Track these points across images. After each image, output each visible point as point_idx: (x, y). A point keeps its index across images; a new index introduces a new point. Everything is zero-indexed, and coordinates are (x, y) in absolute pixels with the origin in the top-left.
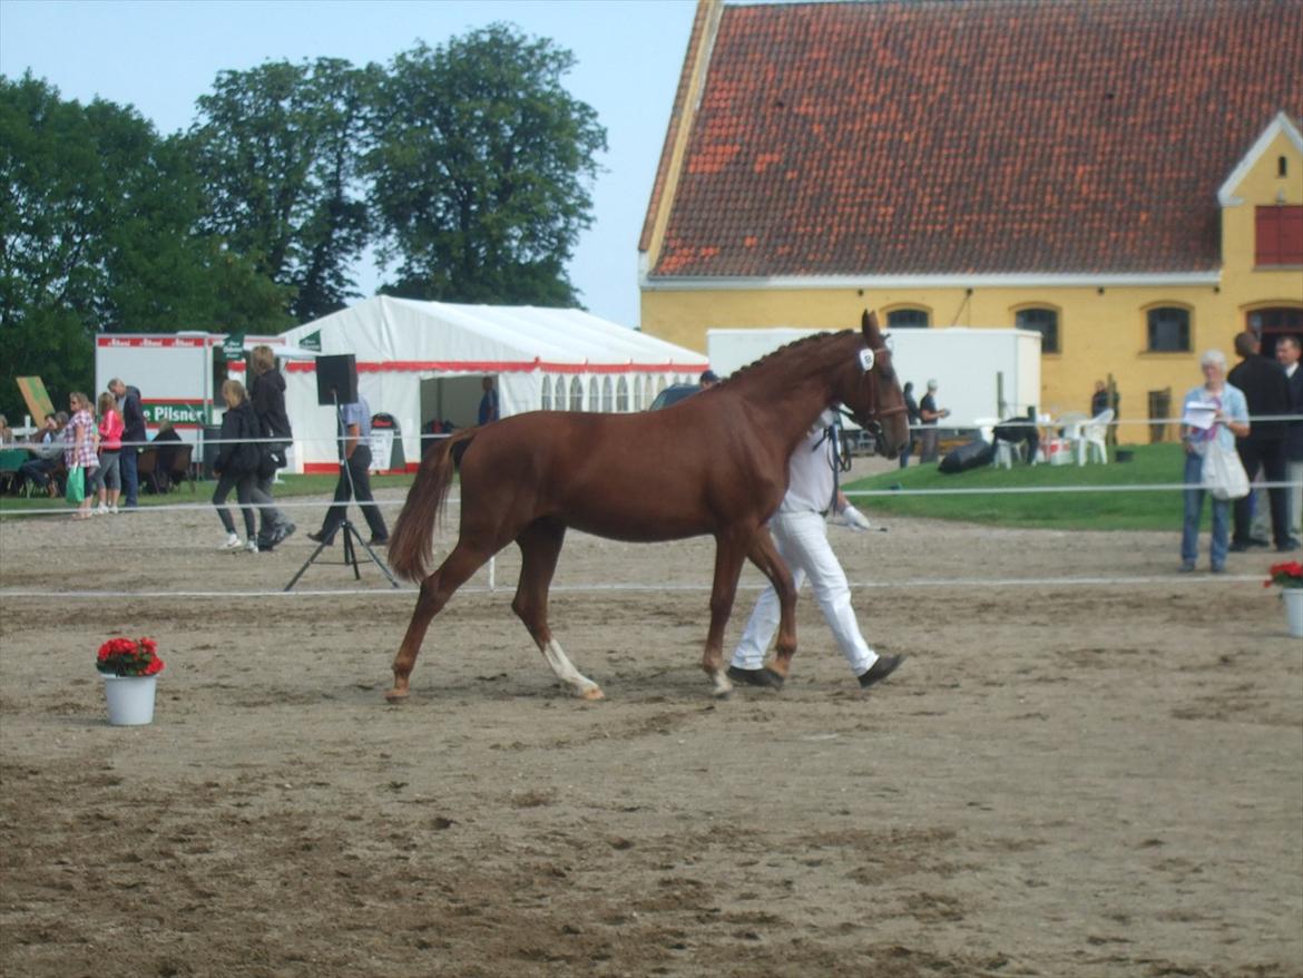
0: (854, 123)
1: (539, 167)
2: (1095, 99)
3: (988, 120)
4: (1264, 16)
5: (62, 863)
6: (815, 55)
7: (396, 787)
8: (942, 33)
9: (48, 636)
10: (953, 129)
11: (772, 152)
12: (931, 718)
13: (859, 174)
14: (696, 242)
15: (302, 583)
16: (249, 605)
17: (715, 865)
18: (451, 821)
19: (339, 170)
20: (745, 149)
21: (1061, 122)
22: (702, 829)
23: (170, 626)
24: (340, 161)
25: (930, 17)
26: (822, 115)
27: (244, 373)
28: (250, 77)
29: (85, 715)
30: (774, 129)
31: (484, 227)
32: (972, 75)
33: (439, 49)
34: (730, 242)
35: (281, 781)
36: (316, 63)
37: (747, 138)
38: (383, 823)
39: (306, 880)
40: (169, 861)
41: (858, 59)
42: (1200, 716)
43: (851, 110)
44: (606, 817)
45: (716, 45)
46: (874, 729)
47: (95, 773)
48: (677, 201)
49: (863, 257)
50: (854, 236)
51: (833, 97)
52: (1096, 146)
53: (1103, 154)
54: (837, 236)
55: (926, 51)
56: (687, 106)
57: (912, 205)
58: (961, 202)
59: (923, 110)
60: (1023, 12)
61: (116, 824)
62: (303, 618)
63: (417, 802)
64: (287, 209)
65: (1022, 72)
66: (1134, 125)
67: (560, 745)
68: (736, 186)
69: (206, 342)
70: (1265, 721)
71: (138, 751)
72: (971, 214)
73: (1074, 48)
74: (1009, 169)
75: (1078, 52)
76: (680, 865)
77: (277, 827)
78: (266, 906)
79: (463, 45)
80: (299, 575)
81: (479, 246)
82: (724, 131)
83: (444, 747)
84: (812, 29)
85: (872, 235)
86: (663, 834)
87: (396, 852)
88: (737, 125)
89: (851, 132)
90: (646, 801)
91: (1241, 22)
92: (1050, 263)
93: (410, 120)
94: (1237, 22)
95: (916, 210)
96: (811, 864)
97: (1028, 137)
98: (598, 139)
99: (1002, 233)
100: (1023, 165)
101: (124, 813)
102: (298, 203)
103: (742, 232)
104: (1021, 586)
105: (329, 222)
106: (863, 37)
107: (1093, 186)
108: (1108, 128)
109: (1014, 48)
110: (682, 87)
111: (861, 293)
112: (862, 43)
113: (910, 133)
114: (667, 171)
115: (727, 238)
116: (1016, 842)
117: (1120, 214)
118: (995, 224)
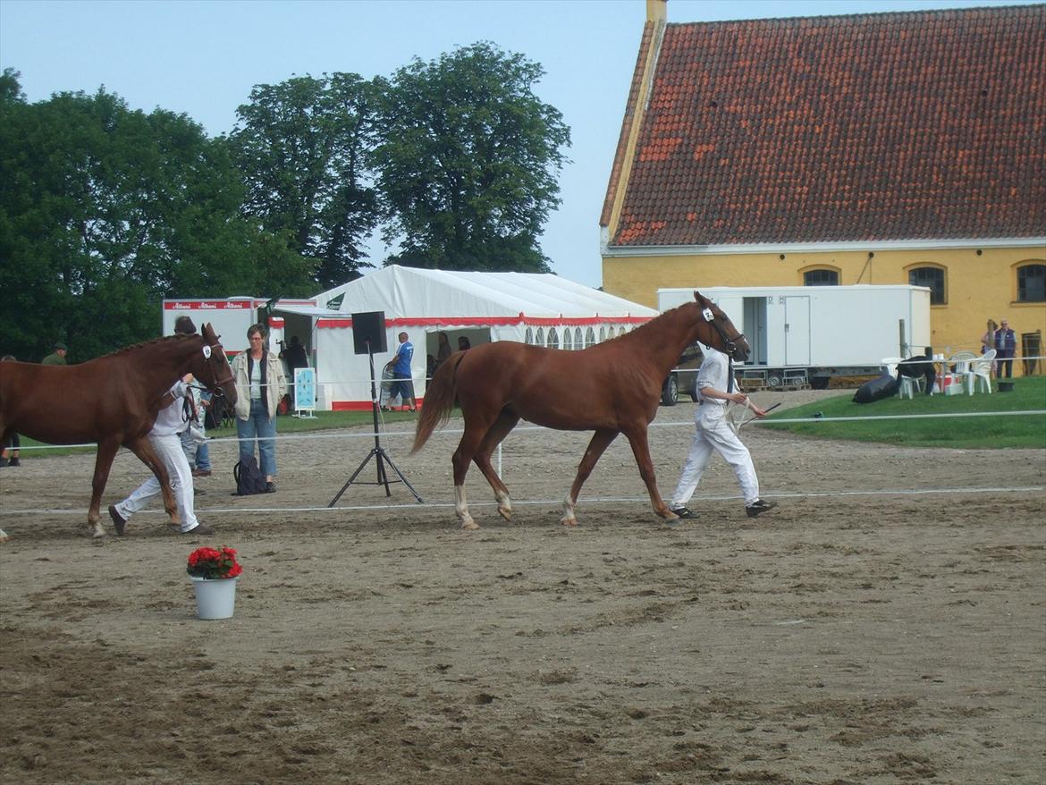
0: (774, 119)
1: (514, 158)
2: (972, 96)
3: (884, 115)
5: (174, 735)
6: (742, 64)
7: (442, 668)
8: (846, 44)
9: (140, 546)
10: (855, 123)
11: (708, 144)
12: (878, 605)
13: (780, 160)
14: (647, 218)
15: (343, 500)
16: (301, 518)
17: (718, 731)
18: (493, 697)
19: (352, 164)
20: (686, 142)
21: (944, 114)
22: (703, 701)
23: (239, 536)
24: (353, 157)
25: (835, 30)
26: (748, 112)
27: (283, 329)
28: (280, 89)
29: (177, 611)
30: (709, 124)
31: (471, 208)
32: (871, 77)
33: (432, 64)
34: (675, 218)
35: (347, 665)
36: (333, 77)
37: (687, 132)
38: (437, 699)
39: (379, 748)
40: (262, 733)
41: (777, 67)
43: (772, 108)
44: (621, 692)
45: (660, 58)
46: (833, 615)
47: (191, 659)
48: (631, 184)
49: (784, 227)
50: (776, 211)
51: (757, 97)
52: (973, 134)
53: (979, 140)
54: (762, 212)
55: (832, 59)
56: (638, 108)
57: (823, 186)
58: (863, 182)
59: (831, 107)
60: (911, 26)
61: (214, 701)
62: (346, 528)
63: (462, 681)
64: (311, 196)
65: (911, 76)
66: (1004, 116)
67: (573, 631)
68: (680, 172)
69: (252, 304)
71: (224, 641)
72: (871, 192)
73: (954, 54)
74: (902, 153)
75: (957, 57)
76: (689, 732)
77: (348, 703)
78: (348, 770)
79: (451, 60)
80: (341, 493)
81: (467, 224)
82: (668, 127)
83: (478, 635)
84: (739, 42)
85: (791, 209)
86: (671, 706)
87: (450, 723)
88: (679, 122)
89: (772, 125)
90: (652, 678)
92: (937, 229)
93: (409, 122)
95: (826, 188)
96: (799, 729)
97: (917, 128)
98: (563, 136)
99: (897, 207)
100: (913, 150)
101: (219, 692)
102: (320, 191)
103: (684, 209)
104: (937, 495)
105: (345, 206)
106: (781, 49)
107: (971, 167)
108: (983, 119)
109: (905, 55)
110: (634, 91)
111: (782, 257)
112: (780, 52)
113: (820, 126)
114: (623, 160)
115: (672, 214)
116: (969, 709)
117: (994, 189)
118: (891, 199)
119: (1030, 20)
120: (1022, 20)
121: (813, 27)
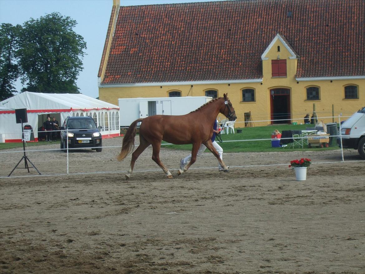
0: (158, 39)
1: (67, 54)
2: (226, 31)
3: (196, 38)
4: (272, 7)
6: (146, 20)
7: (54, 231)
8: (182, 13)
10: (186, 40)
11: (135, 48)
12: (201, 207)
13: (160, 54)
14: (114, 74)
15: (13, 174)
17: (150, 250)
18: (73, 240)
19: (9, 56)
20: (127, 47)
21: (216, 37)
22: (144, 240)
24: (10, 53)
25: (179, 9)
26: (149, 37)
30: (135, 41)
31: (52, 71)
32: (191, 25)
33: (37, 20)
34: (124, 74)
35: (21, 231)
36: (2, 25)
37: (128, 44)
38: (53, 241)
41: (159, 21)
42: (277, 204)
43: (157, 35)
44: (116, 237)
45: (118, 18)
46: (186, 210)
48: (108, 62)
49: (162, 77)
50: (159, 71)
51: (152, 32)
52: (226, 44)
53: (228, 46)
54: (154, 71)
55: (178, 18)
56: (110, 36)
57: (175, 62)
58: (189, 61)
59: (177, 35)
60: (205, 7)
62: (15, 184)
63: (61, 235)
65: (205, 24)
66: (237, 38)
67: (98, 218)
68: (125, 58)
70: (294, 205)
72: (192, 64)
73: (219, 17)
74: (202, 51)
75: (221, 18)
76: (141, 250)
77: (22, 244)
79: (44, 19)
80: (12, 172)
83: (65, 219)
84: (145, 13)
85: (164, 70)
86: (133, 242)
87: (59, 249)
88: (125, 40)
89: (157, 41)
90: (126, 233)
91: (266, 9)
92: (214, 77)
93: (30, 41)
94: (265, 8)
95: (176, 63)
96: (177, 249)
97: (207, 42)
98: (84, 45)
99: (201, 69)
100: (206, 50)
103: (127, 71)
105: (7, 70)
107: (226, 55)
108: (230, 39)
109: (203, 17)
110: (109, 30)
111: (161, 87)
112: (160, 16)
113: (174, 42)
114: (105, 54)
115: (123, 72)
116: (233, 241)
117: (234, 63)
118: (199, 67)
119: (245, 5)
120: (242, 5)
121: (171, 7)
